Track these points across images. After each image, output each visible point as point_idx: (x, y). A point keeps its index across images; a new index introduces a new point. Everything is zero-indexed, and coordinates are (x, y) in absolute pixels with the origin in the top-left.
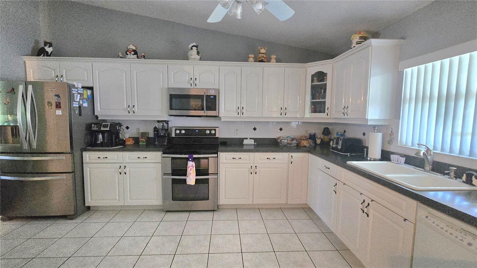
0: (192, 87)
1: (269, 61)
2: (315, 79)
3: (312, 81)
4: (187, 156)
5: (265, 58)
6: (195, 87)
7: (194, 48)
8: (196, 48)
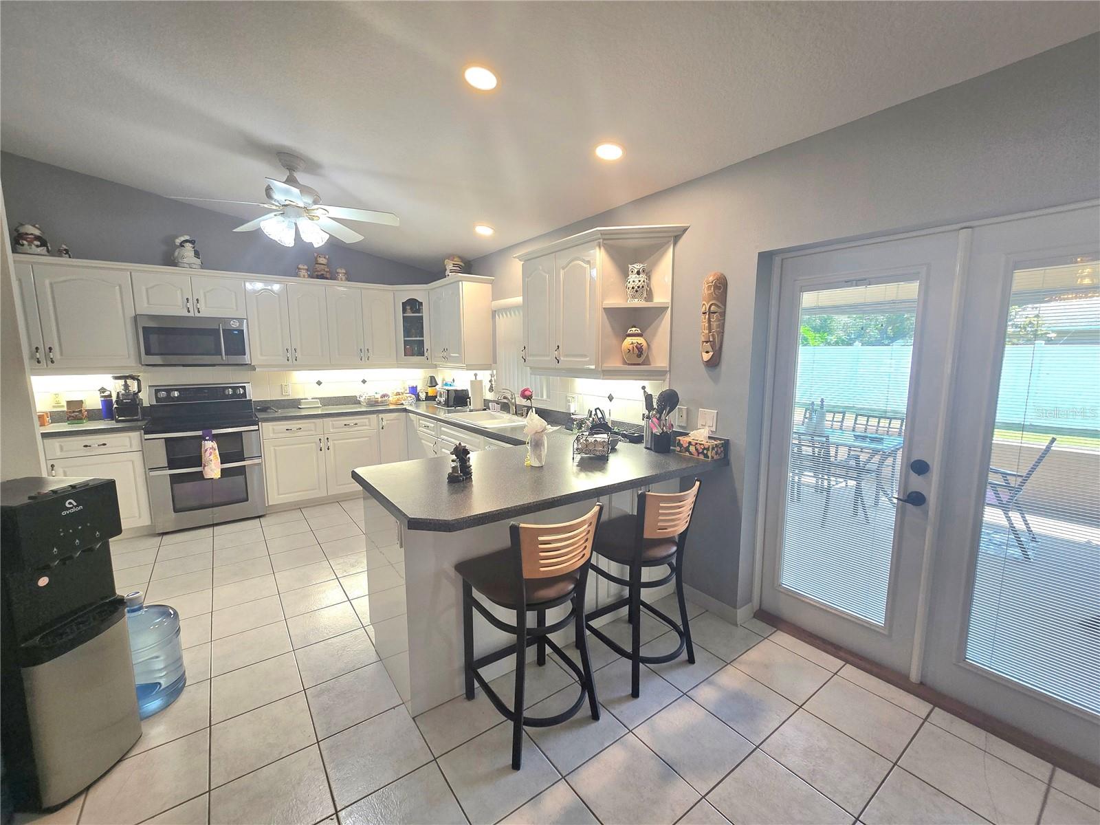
0: (191, 314)
1: (333, 277)
2: (408, 307)
3: (404, 311)
4: (200, 433)
5: (327, 272)
6: (197, 315)
7: (189, 245)
8: (191, 245)
